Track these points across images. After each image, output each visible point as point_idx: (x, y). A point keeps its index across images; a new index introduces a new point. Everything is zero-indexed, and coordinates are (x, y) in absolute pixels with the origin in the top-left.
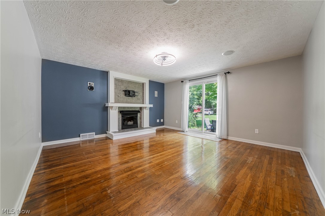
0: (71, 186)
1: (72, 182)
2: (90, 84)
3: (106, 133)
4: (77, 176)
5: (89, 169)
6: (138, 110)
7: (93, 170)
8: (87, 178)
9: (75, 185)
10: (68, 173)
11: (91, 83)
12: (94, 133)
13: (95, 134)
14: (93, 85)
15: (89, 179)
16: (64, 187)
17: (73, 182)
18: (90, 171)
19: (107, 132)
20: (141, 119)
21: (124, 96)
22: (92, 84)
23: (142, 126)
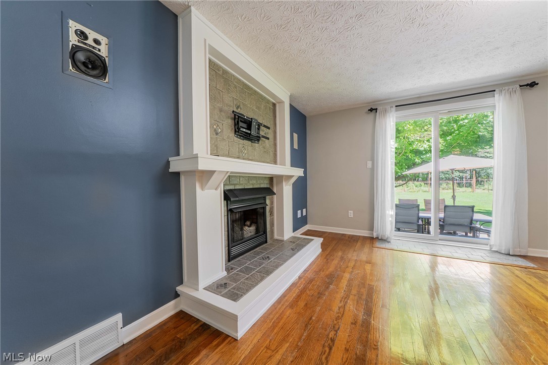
2: (83, 35)
3: (177, 295)
6: (266, 186)
11: (92, 35)
12: (118, 317)
13: (120, 324)
14: (103, 51)
19: (179, 289)
20: (273, 216)
21: (232, 134)
22: (96, 41)
23: (276, 237)
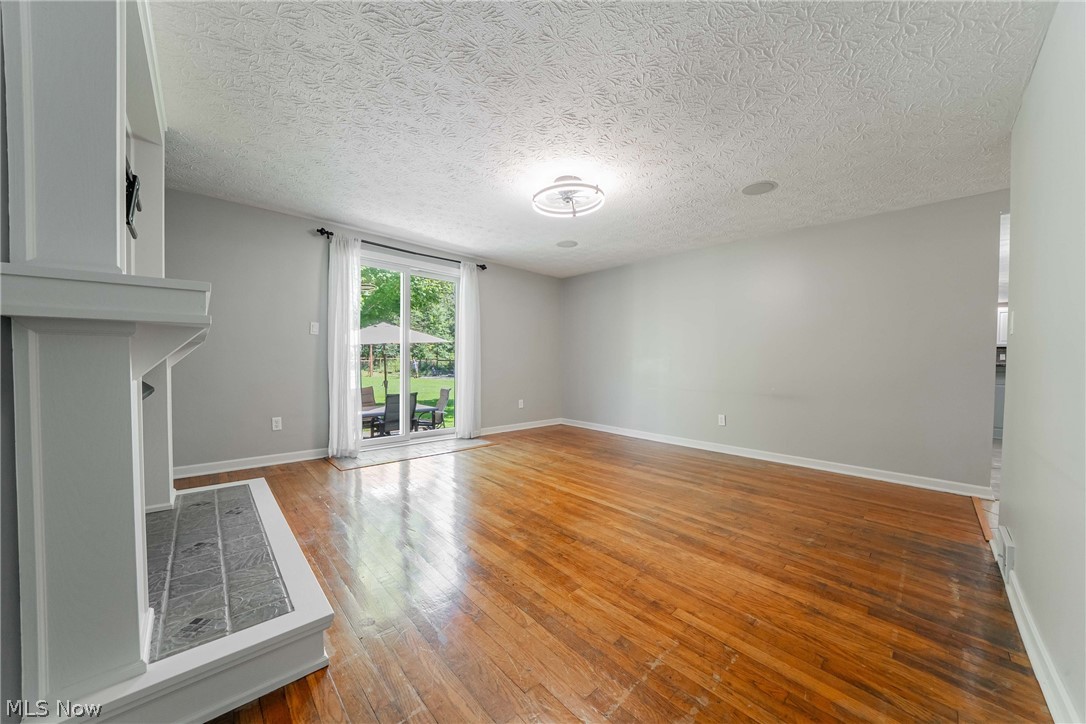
0: (879, 601)
1: (871, 606)
4: (845, 613)
5: (788, 603)
7: (785, 590)
8: (826, 585)
9: (867, 595)
10: (871, 649)
15: (823, 580)
16: (898, 609)
17: (868, 604)
18: (792, 596)
